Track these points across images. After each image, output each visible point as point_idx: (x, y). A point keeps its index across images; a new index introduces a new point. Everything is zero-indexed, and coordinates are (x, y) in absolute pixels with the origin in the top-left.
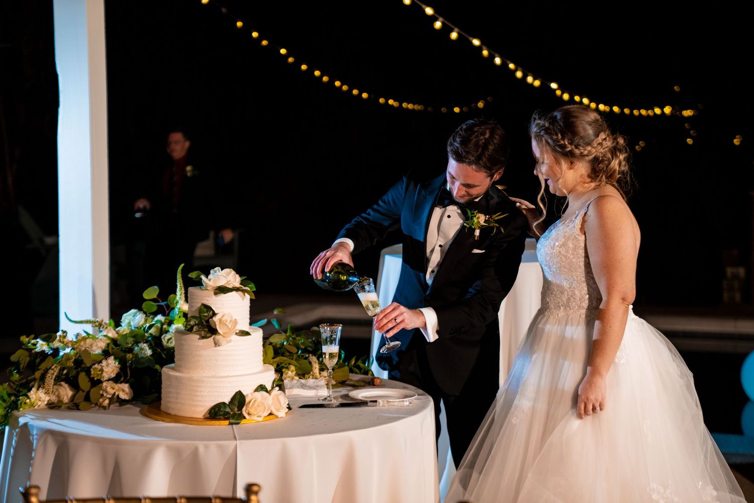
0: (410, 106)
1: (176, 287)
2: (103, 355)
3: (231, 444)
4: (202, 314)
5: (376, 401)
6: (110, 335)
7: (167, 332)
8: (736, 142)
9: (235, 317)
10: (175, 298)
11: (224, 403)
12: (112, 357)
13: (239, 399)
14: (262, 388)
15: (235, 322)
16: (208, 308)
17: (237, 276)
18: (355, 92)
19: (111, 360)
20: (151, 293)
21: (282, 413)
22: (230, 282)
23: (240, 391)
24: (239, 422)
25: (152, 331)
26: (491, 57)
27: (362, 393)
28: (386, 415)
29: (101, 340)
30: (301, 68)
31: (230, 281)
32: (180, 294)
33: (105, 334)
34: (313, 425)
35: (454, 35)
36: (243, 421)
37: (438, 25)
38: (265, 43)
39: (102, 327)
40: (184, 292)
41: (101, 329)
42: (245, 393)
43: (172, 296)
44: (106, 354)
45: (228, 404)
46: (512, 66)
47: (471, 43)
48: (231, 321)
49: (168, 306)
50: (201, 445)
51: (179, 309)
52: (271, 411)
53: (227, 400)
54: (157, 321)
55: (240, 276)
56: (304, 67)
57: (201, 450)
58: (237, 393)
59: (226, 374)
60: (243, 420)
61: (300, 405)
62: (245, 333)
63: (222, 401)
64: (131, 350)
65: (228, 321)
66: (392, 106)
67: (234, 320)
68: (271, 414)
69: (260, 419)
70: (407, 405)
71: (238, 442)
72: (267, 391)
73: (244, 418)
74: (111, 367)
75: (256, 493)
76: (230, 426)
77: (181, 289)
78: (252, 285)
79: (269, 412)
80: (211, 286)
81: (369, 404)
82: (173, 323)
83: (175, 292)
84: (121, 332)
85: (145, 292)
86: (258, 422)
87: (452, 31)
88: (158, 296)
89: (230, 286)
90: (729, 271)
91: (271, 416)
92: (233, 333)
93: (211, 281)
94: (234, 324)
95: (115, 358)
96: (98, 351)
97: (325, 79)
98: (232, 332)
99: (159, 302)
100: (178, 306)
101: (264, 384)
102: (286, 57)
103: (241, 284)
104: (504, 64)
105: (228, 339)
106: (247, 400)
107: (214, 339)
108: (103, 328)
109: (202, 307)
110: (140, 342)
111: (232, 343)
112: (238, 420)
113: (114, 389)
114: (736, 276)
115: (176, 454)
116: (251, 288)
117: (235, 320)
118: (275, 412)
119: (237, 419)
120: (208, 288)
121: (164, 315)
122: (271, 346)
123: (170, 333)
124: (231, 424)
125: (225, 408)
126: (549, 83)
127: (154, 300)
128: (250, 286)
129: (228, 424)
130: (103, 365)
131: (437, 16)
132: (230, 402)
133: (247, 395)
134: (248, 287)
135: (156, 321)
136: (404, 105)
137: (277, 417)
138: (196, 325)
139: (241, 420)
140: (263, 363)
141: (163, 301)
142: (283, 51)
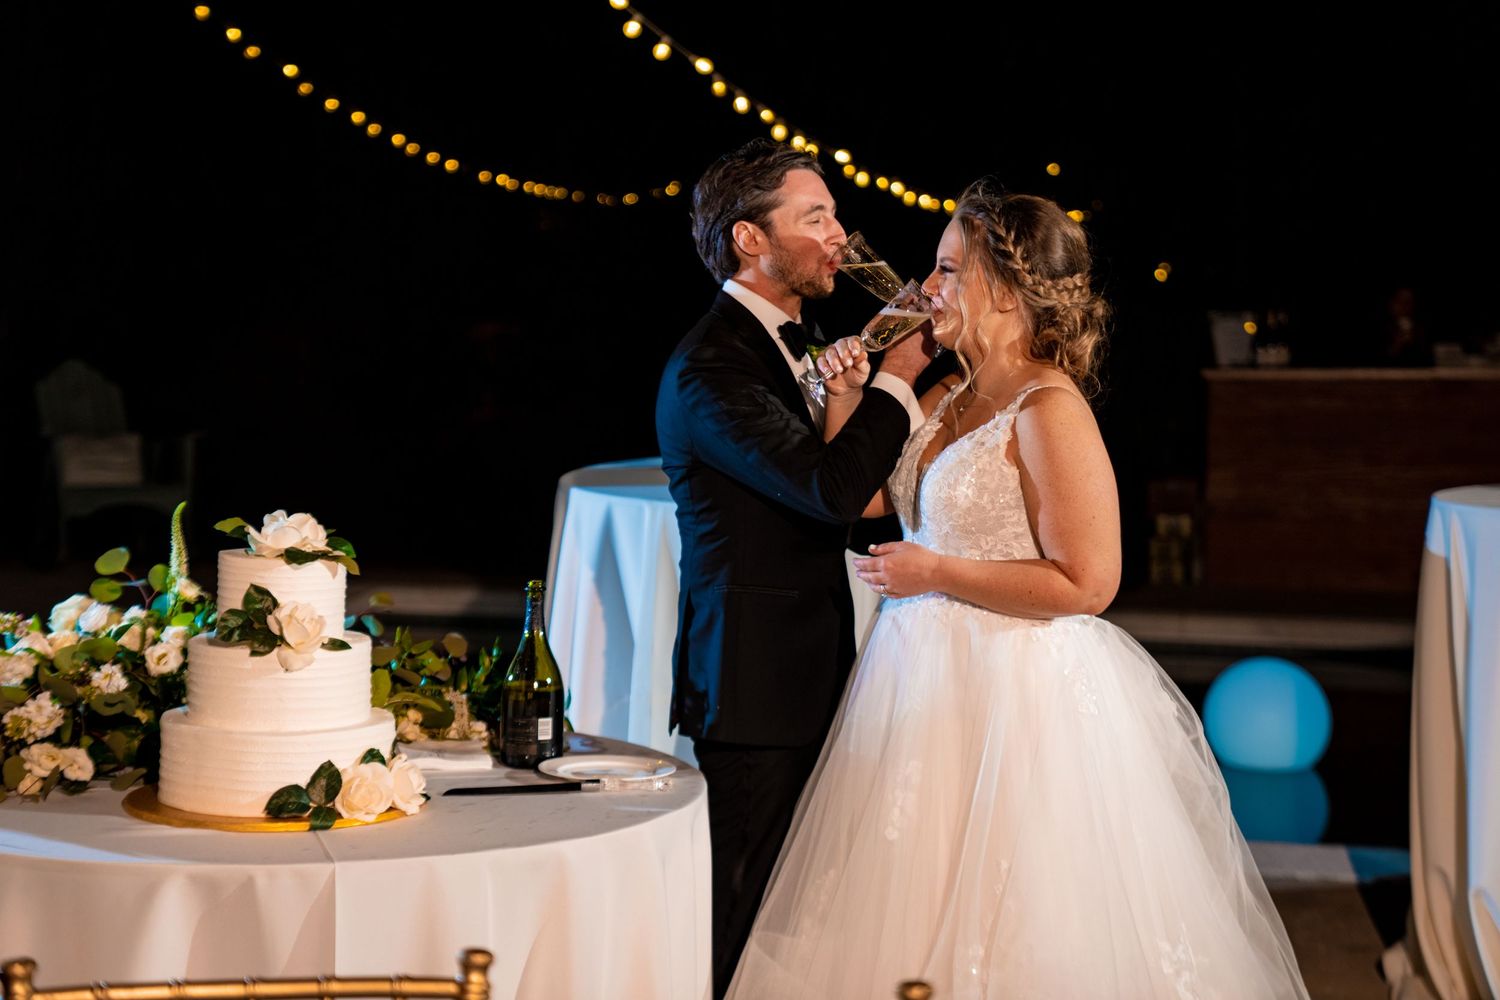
0: (539, 189)
1: (169, 549)
2: (25, 690)
3: (322, 869)
4: (251, 606)
5: (598, 781)
6: (37, 648)
7: (156, 641)
8: (1161, 274)
9: (319, 613)
10: (167, 574)
11: (296, 788)
12: (47, 694)
13: (329, 778)
14: (372, 755)
15: (320, 622)
16: (264, 593)
17: (320, 528)
18: (432, 158)
19: (44, 699)
20: (114, 561)
21: (413, 806)
22: (307, 541)
23: (329, 761)
24: (330, 824)
25: (124, 640)
26: (730, 97)
27: (565, 763)
28: (623, 808)
29: (20, 658)
30: (324, 105)
31: (306, 537)
32: (178, 563)
33: (26, 646)
34: (481, 830)
35: (662, 51)
36: (338, 823)
37: (632, 28)
38: (252, 52)
39: (18, 631)
40: (185, 560)
41: (17, 636)
42: (339, 766)
43: (158, 568)
44: (33, 686)
45: (304, 787)
46: (766, 115)
47: (693, 67)
48: (312, 619)
49: (149, 589)
50: (260, 872)
51: (177, 596)
52: (393, 803)
53: (303, 781)
54: (134, 621)
55: (326, 528)
56: (331, 104)
57: (261, 882)
58: (322, 767)
59: (300, 728)
60: (337, 821)
61: (445, 791)
62: (338, 645)
63: (293, 782)
64: (84, 680)
65: (307, 620)
66: (503, 188)
67: (317, 618)
68: (391, 809)
69: (371, 818)
70: (659, 789)
71: (338, 866)
72: (383, 761)
73: (339, 816)
74: (43, 713)
75: (484, 969)
76: (311, 834)
77: (180, 554)
78: (349, 547)
79: (388, 806)
80: (268, 548)
81: (584, 786)
82: (169, 624)
83: (166, 561)
84: (58, 642)
85: (100, 558)
86: (367, 824)
87: (657, 41)
88: (129, 566)
89: (308, 549)
90: (1163, 523)
91: (392, 813)
92: (317, 643)
93: (269, 539)
94: (318, 626)
95: (53, 697)
96: (16, 681)
97: (373, 129)
98: (316, 641)
99: (129, 580)
100: (175, 589)
101: (376, 748)
102: (295, 81)
103: (328, 545)
104: (753, 112)
105: (307, 656)
106: (345, 778)
107: (279, 656)
108: (21, 632)
109: (252, 591)
110: (105, 663)
111: (314, 666)
112: (326, 820)
113: (54, 759)
114: (1174, 533)
115: (207, 889)
116: (348, 553)
117: (320, 617)
118: (401, 805)
119: (324, 819)
120: (264, 554)
121: (143, 607)
122: (386, 672)
123: (163, 645)
124: (313, 829)
125: (300, 796)
126: (830, 152)
127: (117, 577)
128: (344, 548)
129: (308, 828)
130: (28, 709)
131: (631, 11)
132: (309, 785)
133: (344, 770)
134: (341, 550)
135: (132, 619)
136: (527, 187)
137: (404, 814)
138: (238, 627)
139: (334, 820)
140: (370, 705)
141: (138, 579)
142: (290, 70)
